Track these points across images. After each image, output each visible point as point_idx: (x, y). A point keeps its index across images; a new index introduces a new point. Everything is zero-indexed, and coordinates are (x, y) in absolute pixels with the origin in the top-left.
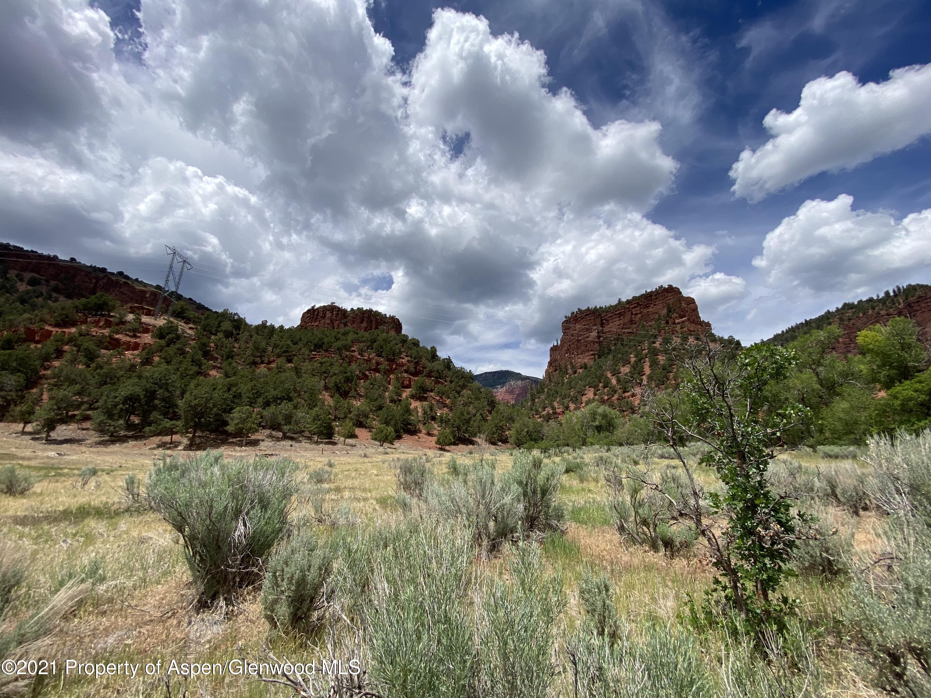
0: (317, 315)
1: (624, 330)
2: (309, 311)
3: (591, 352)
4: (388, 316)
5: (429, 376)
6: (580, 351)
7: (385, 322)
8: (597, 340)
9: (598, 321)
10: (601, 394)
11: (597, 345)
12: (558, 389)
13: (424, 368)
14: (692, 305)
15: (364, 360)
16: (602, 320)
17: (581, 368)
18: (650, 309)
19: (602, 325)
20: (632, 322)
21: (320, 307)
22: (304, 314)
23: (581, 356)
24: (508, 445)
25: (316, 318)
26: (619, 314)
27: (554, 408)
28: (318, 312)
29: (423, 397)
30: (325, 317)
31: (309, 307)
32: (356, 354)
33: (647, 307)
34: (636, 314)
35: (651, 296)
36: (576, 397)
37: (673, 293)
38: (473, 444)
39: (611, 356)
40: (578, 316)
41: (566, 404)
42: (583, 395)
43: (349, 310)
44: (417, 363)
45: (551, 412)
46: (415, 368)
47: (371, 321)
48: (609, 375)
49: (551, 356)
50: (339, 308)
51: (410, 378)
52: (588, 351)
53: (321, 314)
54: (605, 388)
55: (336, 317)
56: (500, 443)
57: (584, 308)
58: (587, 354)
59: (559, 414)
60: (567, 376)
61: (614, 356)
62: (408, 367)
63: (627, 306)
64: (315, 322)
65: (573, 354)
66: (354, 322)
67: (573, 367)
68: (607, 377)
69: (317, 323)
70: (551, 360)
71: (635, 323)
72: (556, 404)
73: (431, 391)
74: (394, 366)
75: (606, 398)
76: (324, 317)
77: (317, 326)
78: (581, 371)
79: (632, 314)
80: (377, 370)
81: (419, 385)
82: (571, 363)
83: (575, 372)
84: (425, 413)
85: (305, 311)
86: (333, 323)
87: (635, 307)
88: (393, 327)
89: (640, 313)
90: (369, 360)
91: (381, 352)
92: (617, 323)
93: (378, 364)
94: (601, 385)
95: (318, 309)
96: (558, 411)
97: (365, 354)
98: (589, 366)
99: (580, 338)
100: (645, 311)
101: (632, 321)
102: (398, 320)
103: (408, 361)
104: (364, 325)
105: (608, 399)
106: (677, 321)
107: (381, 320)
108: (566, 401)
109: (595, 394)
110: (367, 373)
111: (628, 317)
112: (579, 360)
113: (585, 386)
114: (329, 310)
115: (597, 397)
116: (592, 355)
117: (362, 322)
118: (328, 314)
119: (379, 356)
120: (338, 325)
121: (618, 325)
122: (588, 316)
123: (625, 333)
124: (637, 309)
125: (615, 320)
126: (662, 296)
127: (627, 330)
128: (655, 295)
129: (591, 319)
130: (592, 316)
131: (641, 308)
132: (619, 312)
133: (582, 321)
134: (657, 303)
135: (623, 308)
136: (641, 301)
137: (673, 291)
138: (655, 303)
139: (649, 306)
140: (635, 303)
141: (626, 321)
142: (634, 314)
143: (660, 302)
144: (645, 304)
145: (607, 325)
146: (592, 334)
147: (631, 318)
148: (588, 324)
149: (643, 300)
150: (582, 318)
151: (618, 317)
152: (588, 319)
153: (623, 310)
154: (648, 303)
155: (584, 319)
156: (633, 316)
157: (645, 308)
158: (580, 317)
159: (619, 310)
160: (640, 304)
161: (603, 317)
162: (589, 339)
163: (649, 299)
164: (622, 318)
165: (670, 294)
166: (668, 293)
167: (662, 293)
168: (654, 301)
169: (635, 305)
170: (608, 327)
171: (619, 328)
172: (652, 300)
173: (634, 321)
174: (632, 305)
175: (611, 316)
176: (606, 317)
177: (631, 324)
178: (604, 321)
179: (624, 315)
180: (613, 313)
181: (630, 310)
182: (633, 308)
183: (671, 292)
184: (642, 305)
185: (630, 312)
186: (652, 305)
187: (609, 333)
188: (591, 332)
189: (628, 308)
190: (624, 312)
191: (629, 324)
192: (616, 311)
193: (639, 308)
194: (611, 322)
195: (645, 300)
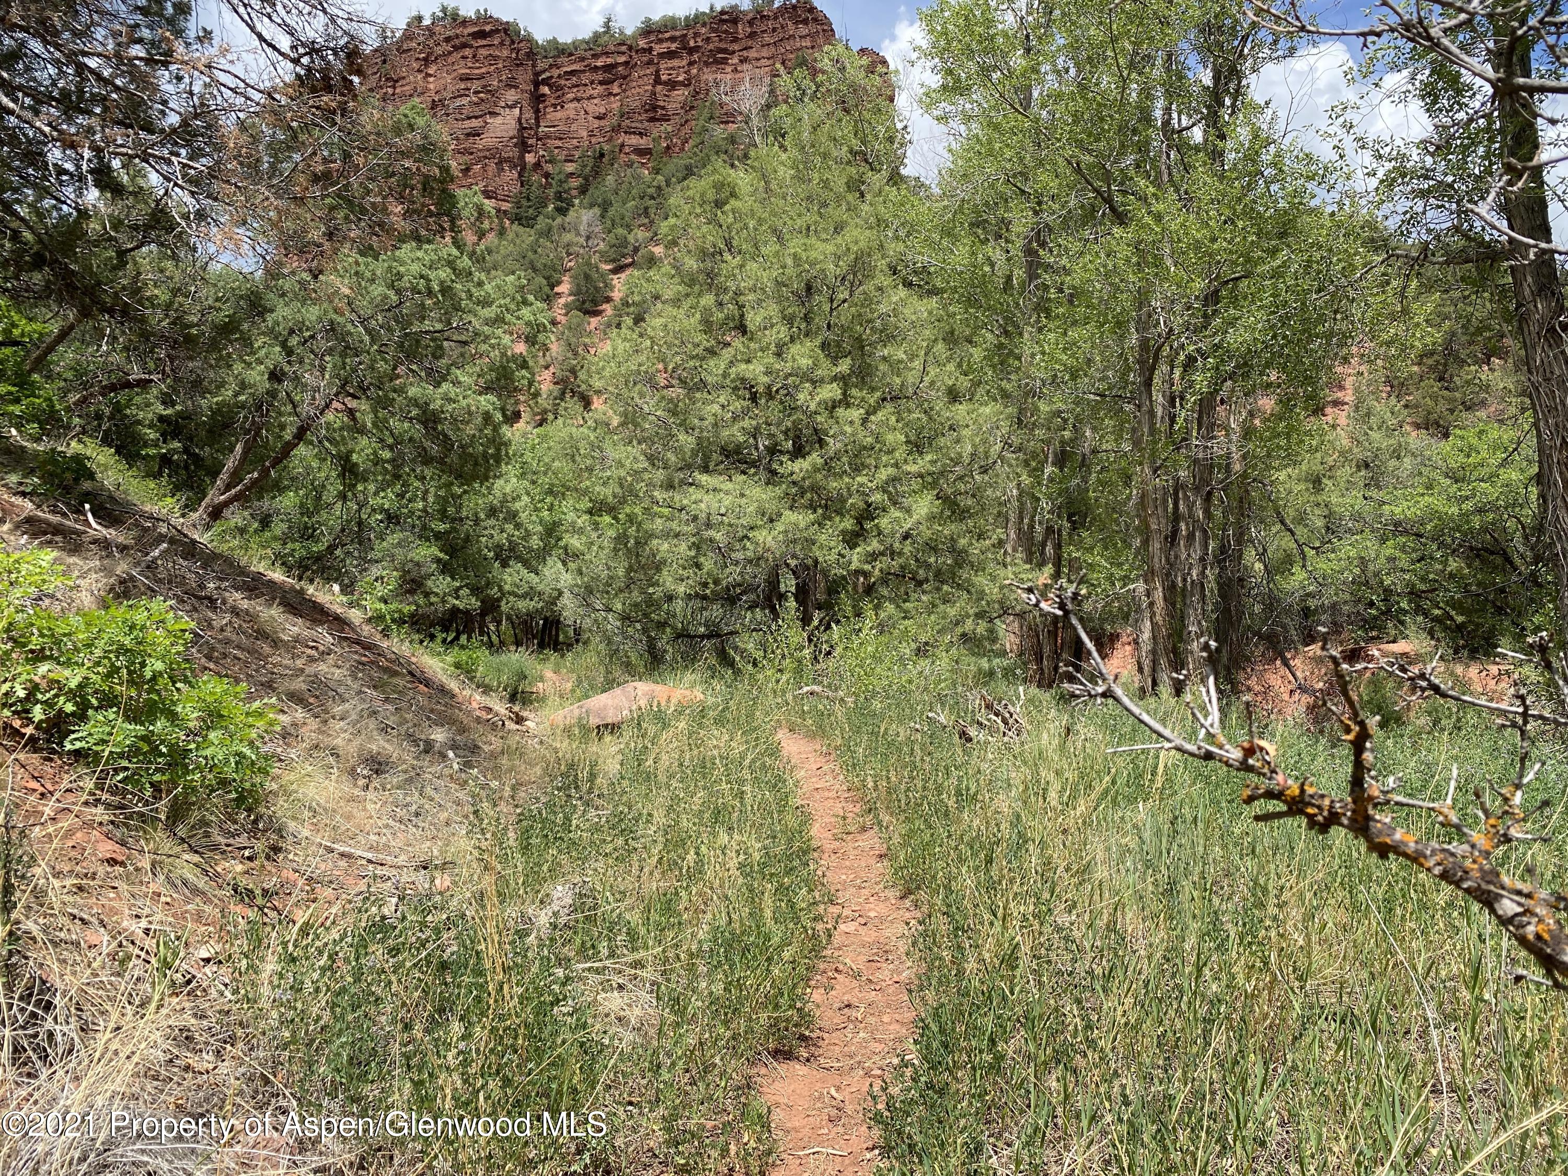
1: (622, 138)
9: (524, 77)
11: (511, 175)
16: (537, 84)
18: (726, 75)
19: (537, 99)
20: (653, 111)
26: (608, 68)
33: (716, 60)
34: (672, 85)
35: (735, 21)
37: (813, 28)
40: (442, 33)
54: (584, 314)
57: (468, 11)
63: (642, 43)
71: (666, 119)
79: (657, 81)
87: (671, 55)
89: (686, 84)
92: (596, 107)
94: (561, 304)
100: (708, 77)
101: (654, 108)
111: (640, 88)
121: (599, 118)
122: (484, 42)
123: (627, 149)
124: (676, 63)
125: (590, 91)
126: (774, 30)
127: (634, 140)
128: (751, 23)
129: (496, 58)
130: (502, 44)
131: (691, 64)
132: (609, 61)
133: (457, 56)
134: (752, 54)
135: (624, 48)
136: (696, 35)
137: (815, 20)
138: (745, 53)
139: (724, 61)
140: (673, 39)
141: (634, 103)
142: (666, 83)
143: (765, 53)
144: (711, 47)
145: (555, 106)
146: (499, 120)
147: (654, 93)
148: (480, 78)
149: (703, 30)
150: (457, 42)
151: (601, 83)
152: (484, 52)
153: (622, 59)
154: (723, 45)
155: (467, 52)
156: (659, 88)
157: (707, 64)
158: (448, 40)
159: (607, 54)
160: (692, 44)
161: (544, 71)
162: (481, 143)
163: (726, 32)
164: (616, 90)
165: (803, 30)
166: (797, 23)
167: (776, 18)
168: (744, 43)
169: (674, 46)
170: (559, 115)
171: (600, 128)
172: (736, 40)
173: (663, 108)
174: (660, 41)
175: (573, 73)
176: (555, 72)
177: (652, 120)
178: (546, 90)
179: (625, 78)
180: (582, 59)
181: (650, 63)
182: (661, 55)
183: (805, 22)
184: (697, 49)
185: (651, 70)
186: (735, 60)
187: (559, 143)
188: (493, 114)
189: (644, 50)
190: (626, 63)
191: (644, 116)
192: (596, 56)
193: (684, 63)
194: (571, 96)
195: (713, 30)
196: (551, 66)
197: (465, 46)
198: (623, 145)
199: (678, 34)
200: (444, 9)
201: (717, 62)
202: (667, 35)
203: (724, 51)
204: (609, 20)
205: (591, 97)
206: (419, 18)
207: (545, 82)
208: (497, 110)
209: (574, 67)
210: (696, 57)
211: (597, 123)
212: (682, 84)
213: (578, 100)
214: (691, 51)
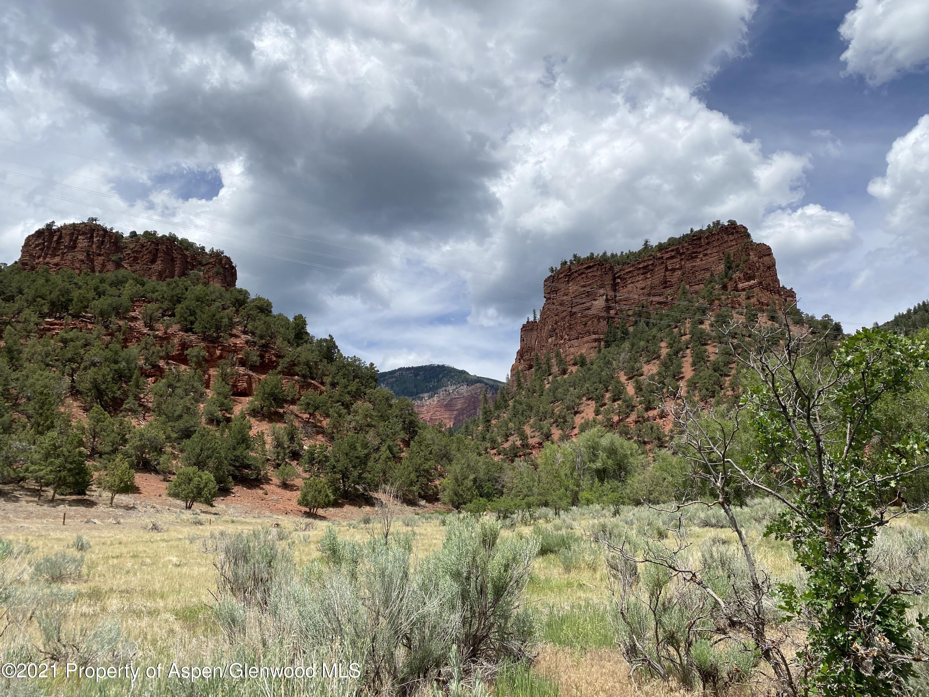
0: (58, 242)
1: (652, 298)
2: (39, 233)
3: (594, 336)
4: (207, 250)
5: (289, 372)
6: (574, 333)
7: (200, 263)
8: (604, 314)
9: (608, 279)
10: (608, 412)
11: (603, 323)
12: (534, 402)
13: (279, 356)
14: (766, 259)
15: (156, 337)
16: (614, 279)
17: (575, 364)
18: (698, 262)
19: (614, 287)
20: (665, 284)
21: (65, 227)
22: (28, 239)
23: (575, 343)
24: (439, 506)
25: (56, 249)
26: (645, 267)
27: (524, 437)
28: (60, 237)
29: (276, 413)
30: (75, 247)
31: (41, 226)
32: (139, 325)
33: (692, 257)
34: (674, 270)
35: (700, 239)
36: (564, 418)
37: (736, 236)
38: (372, 505)
39: (627, 345)
40: (574, 268)
41: (545, 430)
42: (576, 413)
43: (126, 234)
44: (265, 347)
45: (519, 443)
46: (262, 356)
47: (173, 260)
48: (623, 378)
49: (522, 340)
50: (105, 230)
51: (250, 377)
52: (589, 333)
53: (66, 241)
54: (614, 401)
55: (99, 247)
56: (423, 502)
58: (585, 339)
59: (534, 447)
60: (550, 378)
61: (633, 345)
62: (247, 354)
63: (659, 255)
64: (54, 255)
65: (562, 338)
66: (136, 259)
67: (561, 361)
68: (619, 382)
69: (57, 259)
70: (522, 348)
71: (671, 286)
72: (528, 430)
73: (293, 402)
74: (218, 352)
75: (616, 418)
76: (73, 247)
77: (57, 265)
78: (574, 369)
79: (667, 270)
80: (182, 359)
81: (268, 390)
82: (558, 355)
83: (564, 372)
84: (279, 444)
85: (33, 232)
86: (92, 261)
87: (672, 257)
88: (218, 273)
89: (680, 268)
90: (166, 338)
91: (192, 323)
92: (641, 284)
93: (184, 346)
94: (608, 395)
95: (59, 230)
96: (531, 441)
97: (159, 326)
98: (588, 361)
99: (574, 310)
100: (689, 265)
101: (665, 282)
102: (228, 259)
103: (247, 342)
104: (158, 266)
105: (620, 421)
106: (740, 286)
107: (194, 258)
108: (545, 424)
109: (597, 413)
110: (162, 363)
111: (659, 274)
112: (572, 350)
113: (580, 398)
114: (84, 234)
115: (600, 417)
116: (595, 340)
117: (153, 261)
118: (82, 242)
119: (187, 330)
120: (103, 265)
121: (642, 289)
122: (590, 270)
123: (654, 303)
124: (675, 260)
125: (637, 278)
126: (718, 239)
127: (657, 299)
128: (707, 238)
129: (595, 276)
130: (597, 270)
131: (681, 260)
132: (645, 264)
133: (580, 278)
134: (709, 252)
135: (651, 257)
136: (683, 247)
137: (737, 232)
138: (705, 252)
139: (696, 257)
140: (672, 251)
141: (656, 282)
142: (671, 270)
143: (715, 250)
144: (689, 252)
145: (623, 287)
146: (597, 302)
147: (665, 276)
148: (590, 285)
149: (686, 245)
150: (579, 272)
151: (642, 274)
152: (590, 274)
153: (651, 262)
154: (695, 250)
155: (584, 276)
156: (667, 273)
157: (688, 260)
158: (576, 272)
159: (644, 261)
160: (681, 251)
161: (617, 273)
162: (590, 312)
163: (696, 244)
164: (649, 276)
165: (731, 237)
166: (728, 235)
167: (718, 234)
168: (704, 247)
169: (673, 254)
170: (625, 290)
171: (643, 294)
172: (701, 246)
173: (670, 281)
174: (667, 252)
175: (630, 272)
176: (622, 273)
177: (664, 288)
178: (619, 280)
179: (652, 270)
180: (633, 265)
181: (663, 263)
182: (668, 259)
183: (732, 234)
184: (683, 253)
185: (664, 265)
186: (701, 256)
187: (626, 303)
188: (595, 300)
189: (660, 258)
190: (652, 264)
191: (661, 287)
192: (639, 263)
193: (678, 260)
194: (629, 282)
195: (689, 244)
196: (620, 270)
197: (582, 273)
198: (652, 301)
199: (675, 248)
200: (575, 256)
201: (692, 258)
202: (670, 249)
203: (696, 252)
204: (647, 242)
205: (638, 281)
206: (566, 262)
207: (618, 277)
208: (596, 298)
209: (631, 269)
210: (683, 256)
211: (642, 291)
212: (678, 269)
213: (632, 283)
214: (681, 254)
